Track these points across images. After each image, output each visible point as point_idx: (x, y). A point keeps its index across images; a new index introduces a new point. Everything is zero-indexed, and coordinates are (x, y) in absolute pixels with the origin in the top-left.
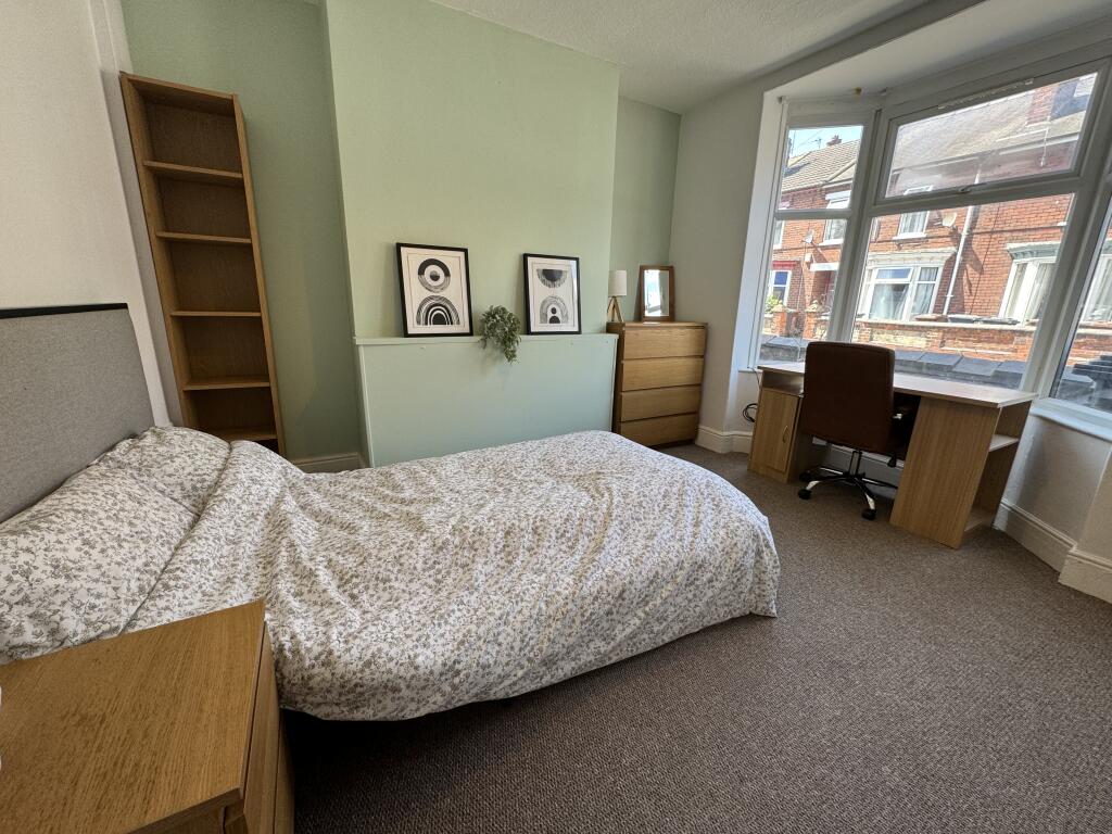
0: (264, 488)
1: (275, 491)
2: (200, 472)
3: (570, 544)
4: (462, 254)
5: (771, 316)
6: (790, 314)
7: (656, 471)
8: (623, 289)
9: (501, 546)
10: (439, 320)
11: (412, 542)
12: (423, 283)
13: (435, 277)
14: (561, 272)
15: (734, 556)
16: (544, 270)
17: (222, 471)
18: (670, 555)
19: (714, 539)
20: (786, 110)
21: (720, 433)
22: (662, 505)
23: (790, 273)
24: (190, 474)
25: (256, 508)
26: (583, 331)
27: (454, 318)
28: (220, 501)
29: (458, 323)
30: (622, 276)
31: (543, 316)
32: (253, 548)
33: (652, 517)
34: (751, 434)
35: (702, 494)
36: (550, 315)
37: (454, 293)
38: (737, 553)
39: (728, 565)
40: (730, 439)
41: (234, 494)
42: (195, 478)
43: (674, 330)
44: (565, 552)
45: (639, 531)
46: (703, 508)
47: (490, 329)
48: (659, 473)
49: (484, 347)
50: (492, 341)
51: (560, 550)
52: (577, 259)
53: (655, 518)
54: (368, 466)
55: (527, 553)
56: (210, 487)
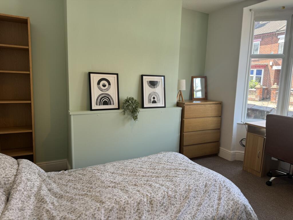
0: (33, 183)
1: (37, 184)
2: (8, 176)
3: (166, 209)
4: (116, 76)
5: (255, 90)
6: (264, 89)
7: (201, 174)
8: (184, 87)
9: (136, 210)
10: (105, 103)
11: (99, 208)
12: (100, 88)
13: (104, 86)
14: (157, 82)
15: (237, 214)
16: (150, 81)
17: (16, 175)
18: (208, 214)
19: (228, 206)
20: (253, 14)
21: (230, 152)
22: (204, 191)
23: (263, 70)
24: (3, 177)
25: (30, 192)
26: (166, 106)
27: (112, 102)
28: (16, 191)
29: (113, 104)
30: (184, 82)
31: (150, 101)
32: (30, 211)
33: (200, 196)
34: (244, 152)
35: (222, 185)
36: (152, 100)
37: (112, 92)
38: (239, 212)
39: (235, 218)
40: (234, 154)
41: (21, 187)
42: (6, 179)
43: (207, 105)
44: (163, 213)
45: (195, 203)
46: (222, 192)
47: (127, 106)
48: (203, 175)
49: (124, 114)
50: (127, 112)
51: (162, 212)
52: (164, 76)
53: (201, 197)
54: (72, 168)
55: (147, 213)
56: (11, 183)
